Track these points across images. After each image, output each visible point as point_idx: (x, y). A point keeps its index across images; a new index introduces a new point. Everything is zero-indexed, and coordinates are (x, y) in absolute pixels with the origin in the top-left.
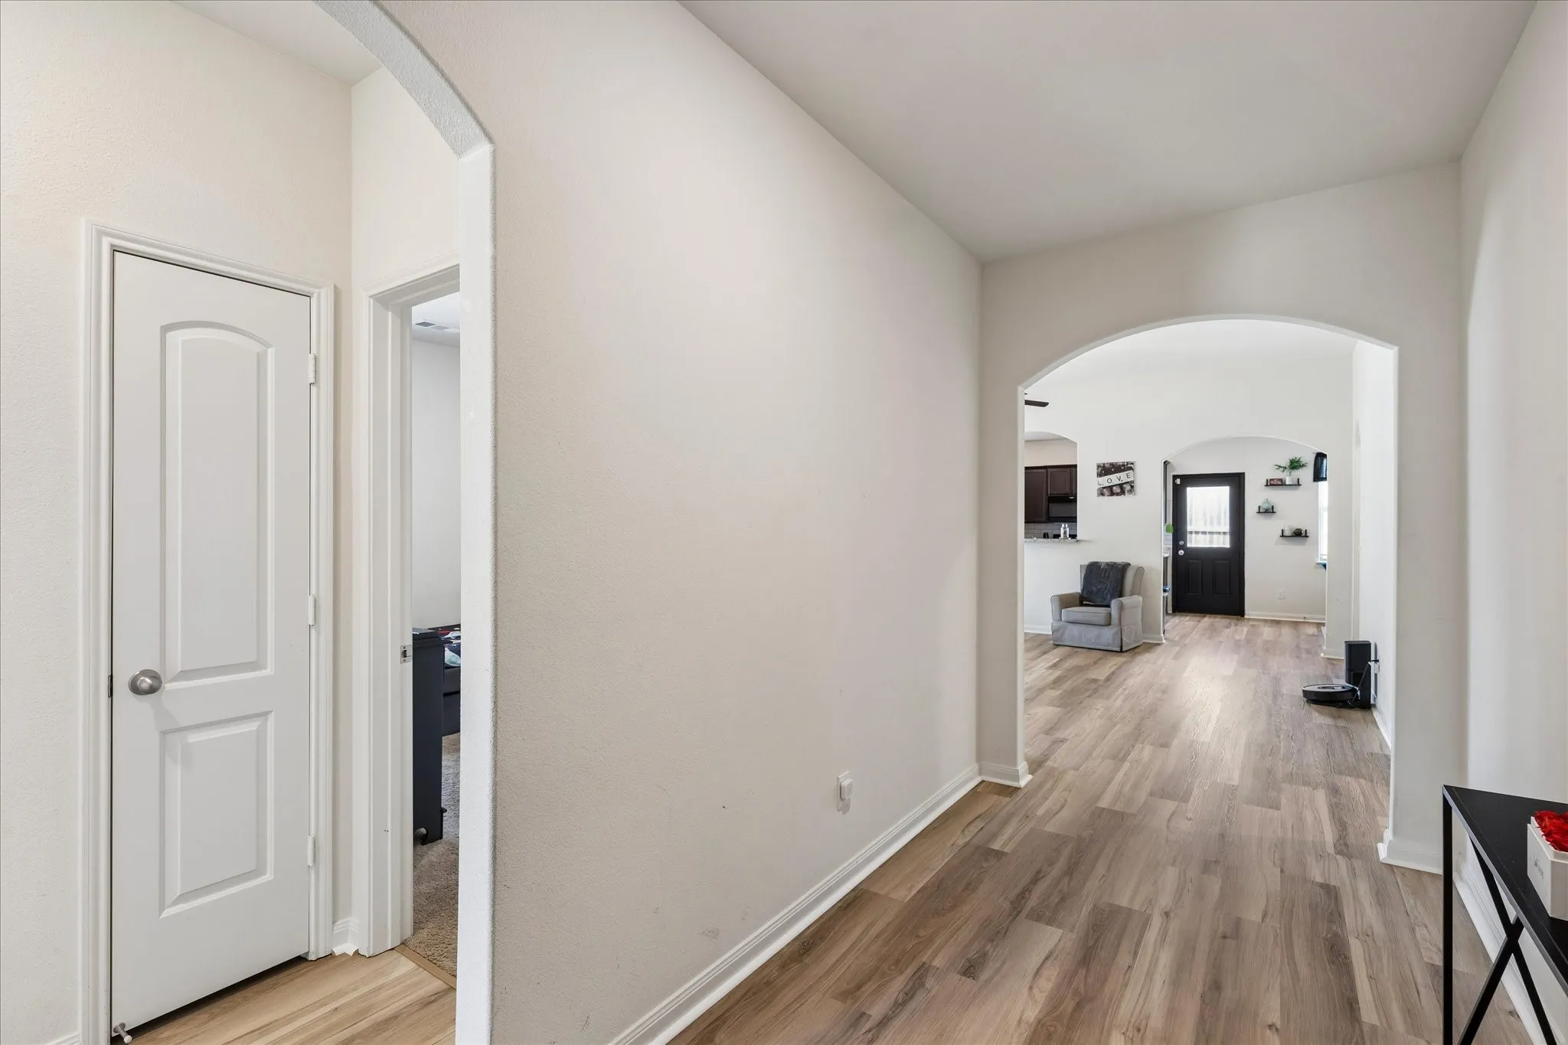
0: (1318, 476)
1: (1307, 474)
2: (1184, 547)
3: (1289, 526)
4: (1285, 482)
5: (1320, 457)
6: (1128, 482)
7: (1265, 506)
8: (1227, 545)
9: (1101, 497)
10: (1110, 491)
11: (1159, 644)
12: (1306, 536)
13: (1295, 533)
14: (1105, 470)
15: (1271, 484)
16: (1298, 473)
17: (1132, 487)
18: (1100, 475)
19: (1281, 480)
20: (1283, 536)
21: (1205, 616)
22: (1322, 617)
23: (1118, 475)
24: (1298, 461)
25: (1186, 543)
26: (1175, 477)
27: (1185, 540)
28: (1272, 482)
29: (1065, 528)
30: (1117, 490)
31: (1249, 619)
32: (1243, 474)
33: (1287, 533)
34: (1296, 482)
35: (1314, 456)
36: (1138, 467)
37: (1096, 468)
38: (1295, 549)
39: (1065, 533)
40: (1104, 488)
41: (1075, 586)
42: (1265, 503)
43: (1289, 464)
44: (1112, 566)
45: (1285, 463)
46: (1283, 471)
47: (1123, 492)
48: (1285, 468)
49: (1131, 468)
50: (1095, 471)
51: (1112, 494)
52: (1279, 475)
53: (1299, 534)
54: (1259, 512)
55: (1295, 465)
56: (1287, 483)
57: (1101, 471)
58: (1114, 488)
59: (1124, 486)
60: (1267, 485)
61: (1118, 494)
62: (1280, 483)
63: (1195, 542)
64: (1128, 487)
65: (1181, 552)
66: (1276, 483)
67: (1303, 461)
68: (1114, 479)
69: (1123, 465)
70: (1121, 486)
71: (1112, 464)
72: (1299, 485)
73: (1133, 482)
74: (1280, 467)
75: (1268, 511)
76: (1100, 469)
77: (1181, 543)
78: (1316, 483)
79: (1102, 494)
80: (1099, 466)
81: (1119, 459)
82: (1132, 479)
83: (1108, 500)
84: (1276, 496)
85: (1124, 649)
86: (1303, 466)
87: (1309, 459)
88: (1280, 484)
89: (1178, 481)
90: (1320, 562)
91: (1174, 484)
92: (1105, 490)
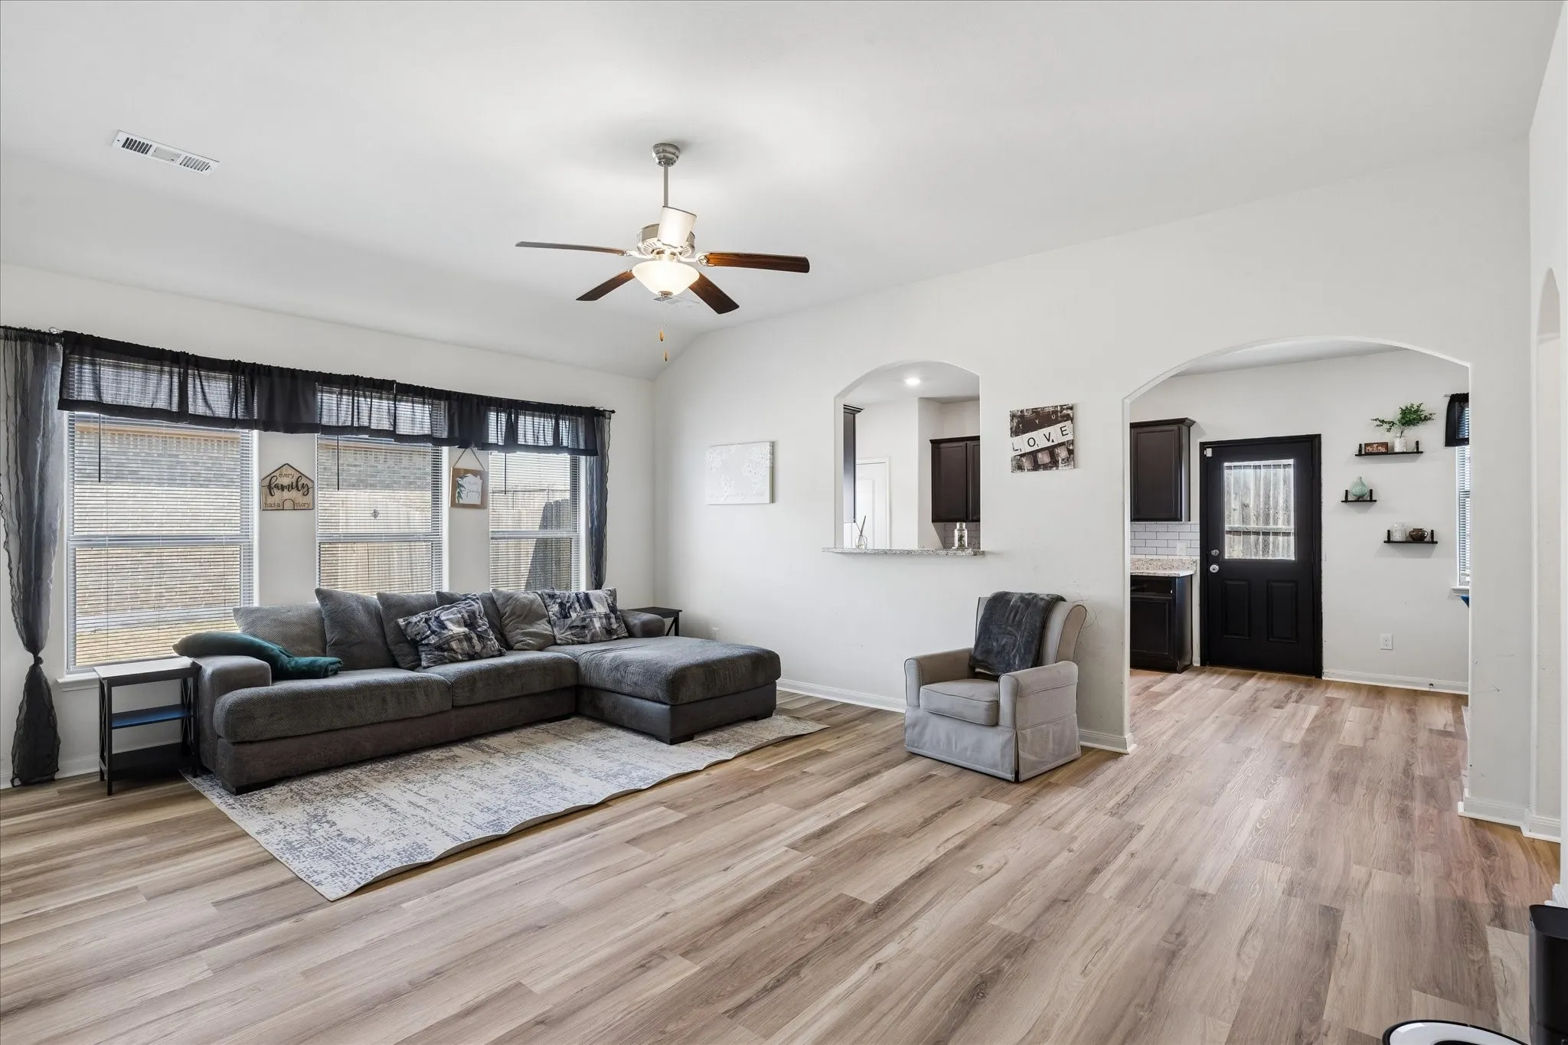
0: (1455, 436)
1: (1433, 433)
2: (1218, 560)
3: (1403, 522)
4: (1393, 448)
5: (1458, 402)
6: (1062, 444)
7: (1356, 490)
8: (1291, 556)
9: (1019, 473)
10: (1032, 461)
11: (1120, 754)
12: (1433, 542)
13: (1411, 536)
14: (1024, 423)
15: (1366, 452)
16: (1414, 433)
17: (1071, 452)
18: (1016, 432)
19: (1385, 445)
20: (1389, 541)
21: (1252, 675)
22: (1459, 683)
23: (1046, 430)
24: (1416, 411)
25: (1222, 552)
26: (1204, 446)
27: (1221, 547)
28: (1370, 449)
29: (961, 530)
30: (1044, 458)
31: (1329, 683)
32: (1319, 436)
33: (1397, 536)
34: (1413, 448)
35: (1447, 400)
36: (1080, 415)
37: (1009, 418)
38: (1411, 562)
39: (961, 538)
40: (1022, 456)
41: (964, 639)
42: (1356, 485)
43: (1399, 416)
44: (1029, 601)
45: (1394, 414)
46: (1389, 430)
47: (1054, 463)
48: (1393, 423)
49: (1068, 418)
50: (1006, 425)
51: (1036, 466)
52: (1380, 436)
53: (1418, 538)
54: (1346, 501)
55: (1411, 417)
56: (1397, 450)
57: (1018, 423)
58: (1040, 455)
59: (1057, 451)
60: (1360, 454)
61: (1046, 467)
62: (1383, 450)
63: (1235, 550)
64: (1062, 453)
65: (1214, 568)
66: (1375, 451)
67: (1426, 409)
68: (1040, 438)
69: (1055, 412)
70: (1051, 451)
71: (1035, 411)
72: (1418, 452)
73: (1072, 442)
74: (1383, 421)
75: (1364, 499)
76: (1015, 420)
77: (1215, 552)
78: (1450, 449)
79: (1020, 468)
80: (1013, 416)
81: (1047, 401)
82: (1070, 437)
83: (1029, 477)
84: (1377, 474)
85: (1023, 777)
86: (1426, 419)
87: (1437, 406)
88: (1385, 451)
89: (1209, 453)
90: (1458, 587)
91: (1202, 456)
92: (1024, 460)
